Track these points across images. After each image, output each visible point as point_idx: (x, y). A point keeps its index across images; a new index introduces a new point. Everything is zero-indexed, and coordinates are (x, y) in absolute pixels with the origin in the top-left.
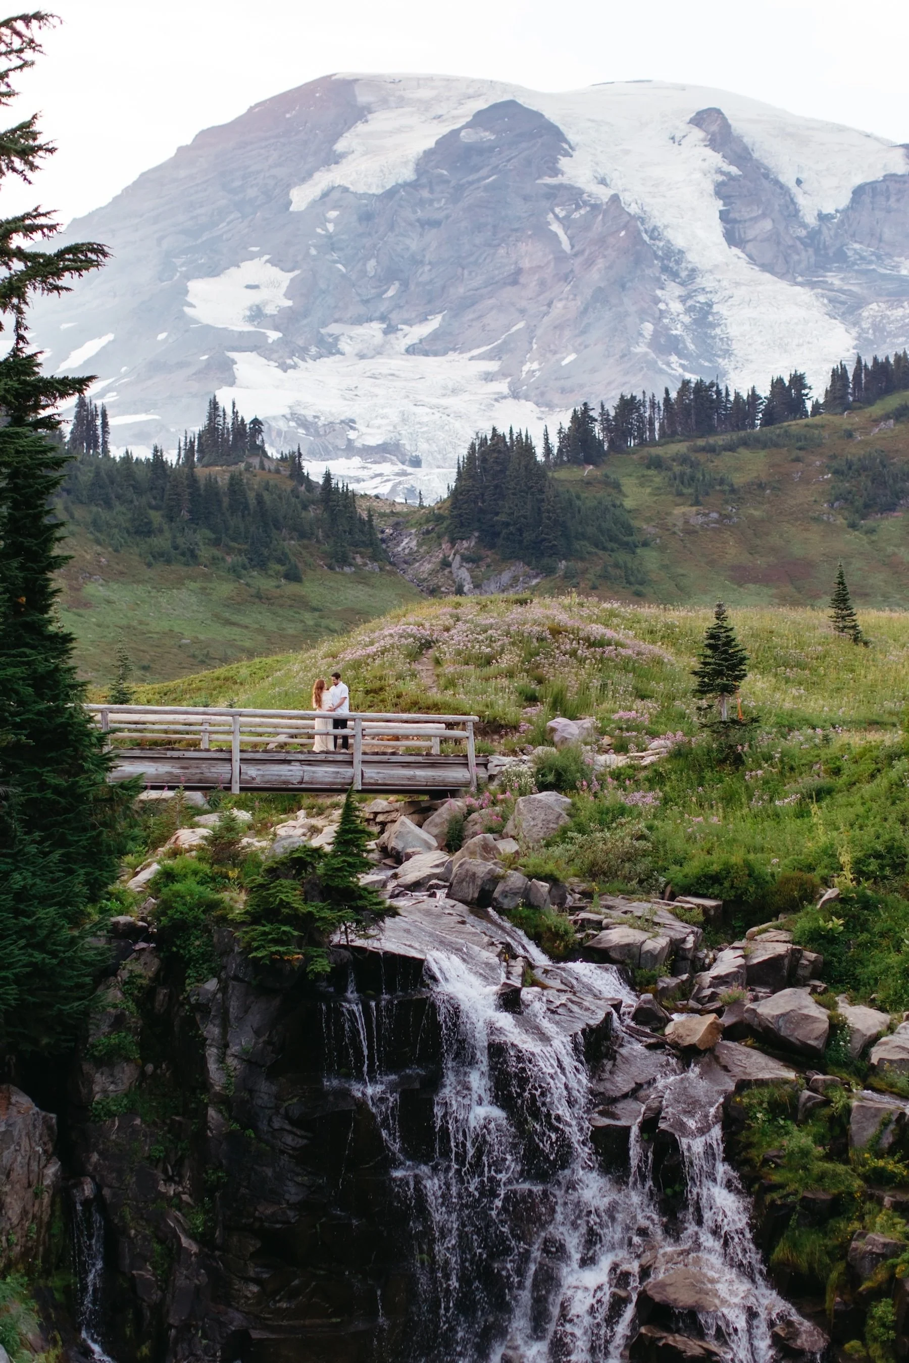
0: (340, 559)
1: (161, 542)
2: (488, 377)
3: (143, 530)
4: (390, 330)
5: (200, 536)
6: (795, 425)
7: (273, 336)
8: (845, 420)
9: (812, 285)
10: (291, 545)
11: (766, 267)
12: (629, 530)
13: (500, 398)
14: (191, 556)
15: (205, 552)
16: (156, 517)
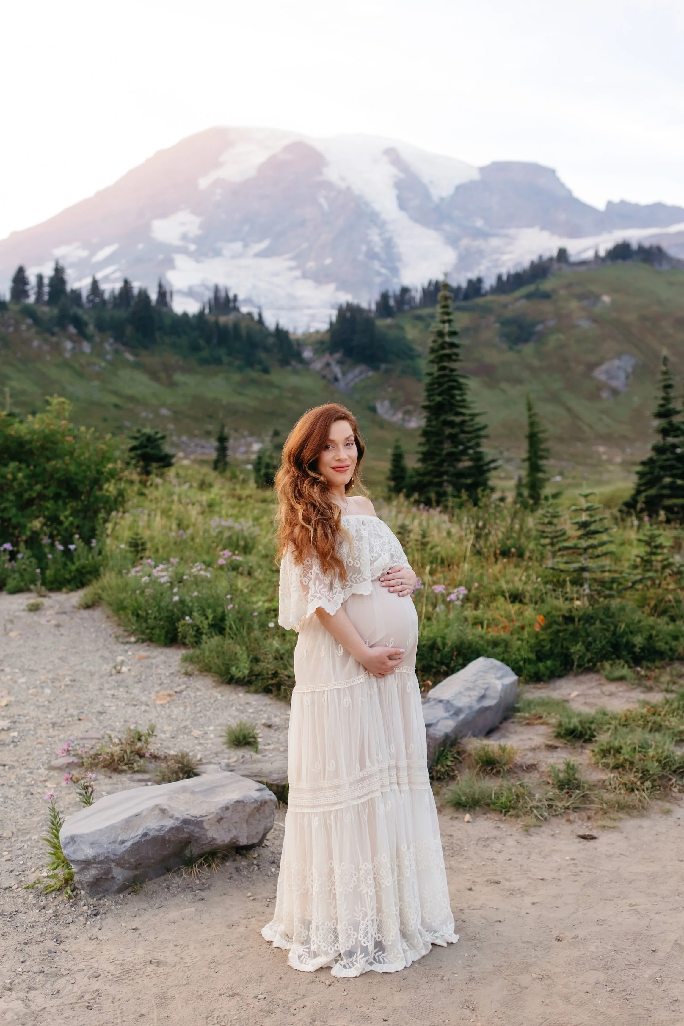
0: (285, 363)
1: (205, 354)
2: (291, 269)
3: (195, 348)
4: (246, 246)
5: (222, 352)
6: (480, 301)
7: (192, 247)
8: (503, 299)
9: (437, 229)
10: (263, 355)
11: (417, 221)
12: (411, 349)
13: (297, 278)
14: (218, 361)
15: (226, 359)
16: (202, 342)
